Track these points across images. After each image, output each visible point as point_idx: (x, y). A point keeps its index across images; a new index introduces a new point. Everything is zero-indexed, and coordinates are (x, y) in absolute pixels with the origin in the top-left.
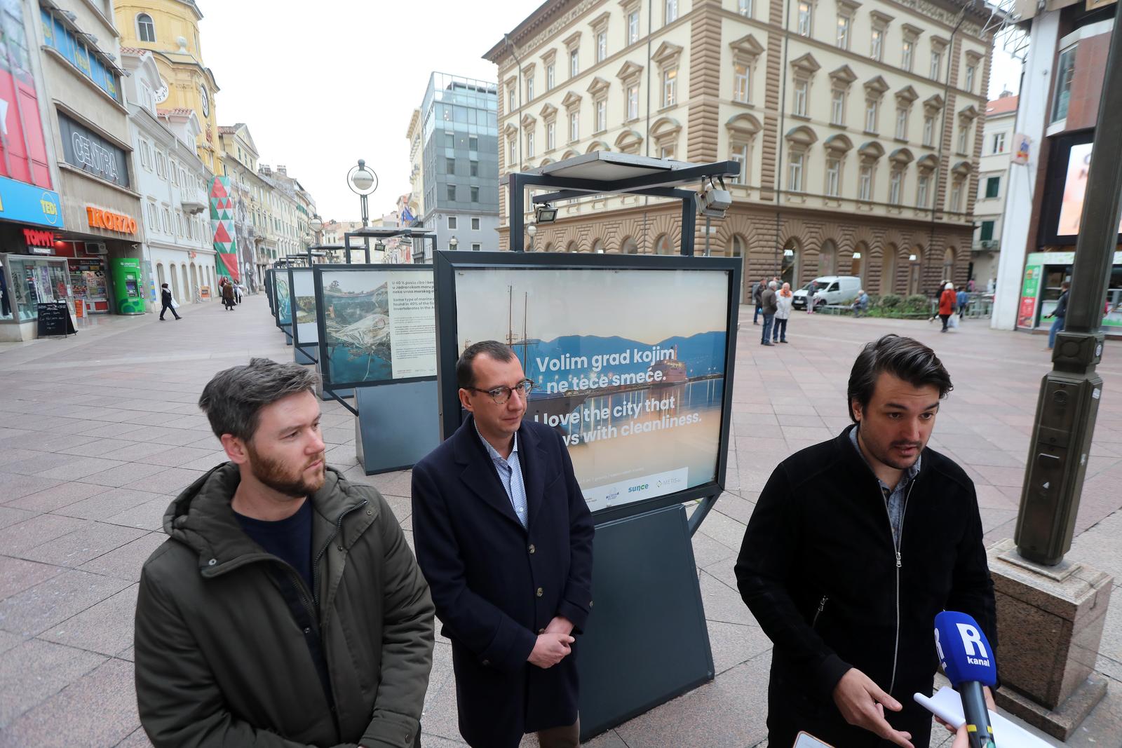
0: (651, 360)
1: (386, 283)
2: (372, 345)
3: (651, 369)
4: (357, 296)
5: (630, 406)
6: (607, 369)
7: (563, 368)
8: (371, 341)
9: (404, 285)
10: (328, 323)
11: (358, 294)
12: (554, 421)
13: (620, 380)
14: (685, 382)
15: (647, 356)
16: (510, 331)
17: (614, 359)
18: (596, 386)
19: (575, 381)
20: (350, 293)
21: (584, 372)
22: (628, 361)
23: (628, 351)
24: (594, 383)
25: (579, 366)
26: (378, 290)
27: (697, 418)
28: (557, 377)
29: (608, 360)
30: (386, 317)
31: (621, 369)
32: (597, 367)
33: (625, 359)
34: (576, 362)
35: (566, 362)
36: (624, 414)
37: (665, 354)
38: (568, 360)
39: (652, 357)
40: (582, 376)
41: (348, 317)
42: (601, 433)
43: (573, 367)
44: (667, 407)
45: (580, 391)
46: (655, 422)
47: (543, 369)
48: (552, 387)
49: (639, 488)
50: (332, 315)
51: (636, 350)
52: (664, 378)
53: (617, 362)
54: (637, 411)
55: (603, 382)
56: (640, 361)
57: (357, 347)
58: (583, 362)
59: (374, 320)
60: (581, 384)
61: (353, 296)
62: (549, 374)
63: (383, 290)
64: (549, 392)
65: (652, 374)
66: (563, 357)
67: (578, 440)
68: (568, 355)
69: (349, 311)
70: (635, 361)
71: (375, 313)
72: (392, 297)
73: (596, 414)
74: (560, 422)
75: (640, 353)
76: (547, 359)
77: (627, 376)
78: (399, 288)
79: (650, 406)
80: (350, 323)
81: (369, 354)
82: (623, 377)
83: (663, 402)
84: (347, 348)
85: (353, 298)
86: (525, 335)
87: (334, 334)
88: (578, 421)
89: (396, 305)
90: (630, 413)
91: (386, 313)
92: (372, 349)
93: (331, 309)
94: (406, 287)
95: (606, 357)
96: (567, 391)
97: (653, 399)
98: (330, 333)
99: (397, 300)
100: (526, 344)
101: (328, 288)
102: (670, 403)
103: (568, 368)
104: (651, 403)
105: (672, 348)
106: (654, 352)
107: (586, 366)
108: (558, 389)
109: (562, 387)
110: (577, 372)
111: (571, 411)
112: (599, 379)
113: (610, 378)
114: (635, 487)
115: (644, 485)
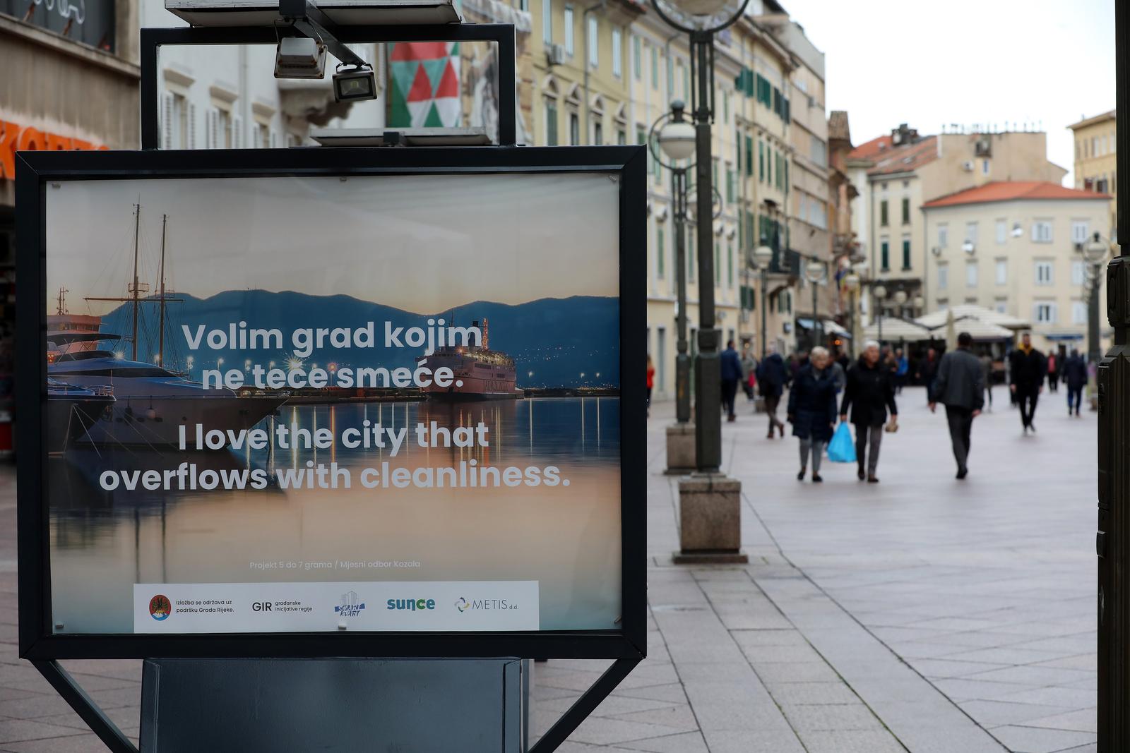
0: (426, 345)
3: (425, 361)
5: (378, 430)
6: (324, 355)
7: (233, 346)
12: (215, 439)
13: (354, 377)
14: (515, 397)
15: (415, 337)
16: (136, 278)
17: (340, 338)
18: (302, 384)
19: (258, 371)
21: (280, 356)
22: (370, 343)
23: (371, 325)
24: (298, 379)
25: (266, 345)
27: (557, 480)
28: (221, 361)
29: (326, 339)
31: (354, 357)
32: (304, 350)
33: (364, 338)
34: (260, 338)
35: (235, 336)
36: (367, 444)
37: (458, 336)
38: (243, 333)
39: (431, 340)
40: (272, 364)
42: (316, 476)
43: (253, 345)
44: (470, 443)
45: (269, 390)
46: (441, 471)
47: (194, 345)
48: (212, 378)
49: (413, 604)
51: (388, 325)
52: (460, 383)
53: (347, 344)
54: (396, 443)
55: (318, 378)
56: (399, 344)
58: (273, 338)
60: (270, 379)
62: (206, 356)
64: (206, 386)
65: (428, 372)
66: (233, 327)
67: (264, 483)
68: (243, 324)
70: (388, 344)
73: (302, 438)
74: (228, 443)
75: (399, 330)
76: (202, 328)
77: (369, 371)
79: (427, 437)
82: (361, 373)
83: (459, 431)
86: (163, 285)
88: (263, 445)
90: (380, 444)
95: (321, 333)
96: (242, 389)
97: (434, 424)
100: (163, 300)
102: (476, 435)
103: (243, 346)
104: (430, 433)
105: (475, 324)
106: (431, 331)
107: (279, 345)
108: (223, 382)
109: (232, 380)
110: (262, 356)
111: (250, 426)
112: (308, 372)
113: (333, 372)
114: (403, 601)
115: (423, 601)
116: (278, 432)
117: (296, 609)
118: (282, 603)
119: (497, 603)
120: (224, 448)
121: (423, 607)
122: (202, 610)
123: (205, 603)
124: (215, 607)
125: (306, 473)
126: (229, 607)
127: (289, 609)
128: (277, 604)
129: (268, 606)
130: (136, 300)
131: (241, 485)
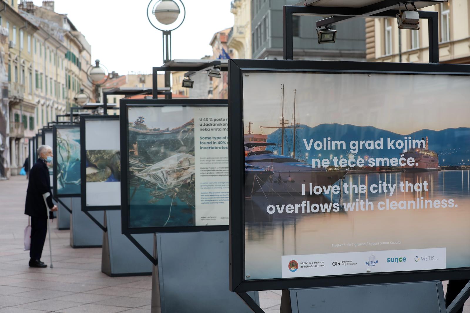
0: (404, 148)
1: (193, 120)
2: (175, 187)
3: (403, 155)
4: (162, 134)
5: (385, 185)
6: (363, 152)
7: (325, 148)
8: (174, 182)
9: (212, 122)
10: (132, 161)
11: (164, 131)
12: (318, 190)
13: (375, 162)
14: (438, 170)
15: (400, 144)
16: (283, 118)
17: (369, 145)
18: (354, 165)
19: (336, 159)
20: (155, 130)
21: (345, 153)
22: (382, 147)
23: (382, 139)
24: (352, 163)
25: (339, 148)
26: (184, 126)
27: (453, 204)
28: (320, 155)
29: (364, 145)
30: (190, 156)
31: (374, 153)
32: (354, 150)
33: (379, 145)
34: (336, 145)
35: (327, 144)
36: (380, 191)
37: (416, 144)
38: (329, 143)
39: (406, 146)
40: (341, 156)
41: (151, 156)
42: (360, 206)
43: (333, 148)
44: (421, 190)
45: (340, 168)
46: (409, 202)
47: (308, 148)
48: (316, 163)
49: (397, 260)
50: (136, 153)
51: (389, 139)
52: (417, 164)
53: (372, 147)
54: (392, 190)
55: (360, 163)
56: (393, 148)
57: (159, 189)
58: (342, 145)
59: (178, 160)
60: (341, 163)
61: (158, 133)
62: (313, 153)
63: (189, 127)
64: (314, 166)
65: (405, 159)
66: (325, 140)
67: (338, 209)
68: (329, 139)
69: (153, 149)
70: (389, 148)
71: (180, 152)
72: (198, 134)
74: (323, 191)
75: (393, 141)
76: (312, 140)
77: (381, 159)
78: (207, 125)
79: (404, 188)
80: (153, 162)
81: (171, 197)
82: (378, 160)
83: (417, 185)
84: (149, 189)
85: (157, 135)
86: (295, 121)
87: (137, 174)
88: (338, 192)
89: (203, 143)
90: (385, 191)
91: (192, 151)
92: (175, 191)
93: (135, 146)
94: (214, 125)
95: (362, 143)
96: (329, 167)
97: (407, 182)
98: (133, 172)
99: (204, 138)
100: (295, 128)
101: (133, 125)
102: (423, 186)
103: (329, 148)
104: (405, 185)
105: (423, 139)
106: (406, 141)
107: (344, 148)
108: (321, 164)
109: (325, 164)
110: (337, 153)
111: (332, 184)
112: (356, 160)
113: (367, 160)
114: (393, 259)
115: (401, 258)
116: (344, 186)
117: (350, 264)
118: (344, 262)
119: (430, 258)
120: (321, 194)
121: (401, 261)
122: (311, 266)
123: (313, 263)
124: (317, 264)
125: (355, 204)
126: (323, 264)
127: (347, 264)
128: (342, 262)
129: (339, 263)
130: (283, 128)
131: (329, 210)
